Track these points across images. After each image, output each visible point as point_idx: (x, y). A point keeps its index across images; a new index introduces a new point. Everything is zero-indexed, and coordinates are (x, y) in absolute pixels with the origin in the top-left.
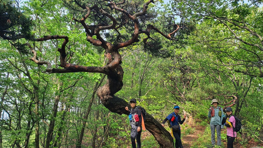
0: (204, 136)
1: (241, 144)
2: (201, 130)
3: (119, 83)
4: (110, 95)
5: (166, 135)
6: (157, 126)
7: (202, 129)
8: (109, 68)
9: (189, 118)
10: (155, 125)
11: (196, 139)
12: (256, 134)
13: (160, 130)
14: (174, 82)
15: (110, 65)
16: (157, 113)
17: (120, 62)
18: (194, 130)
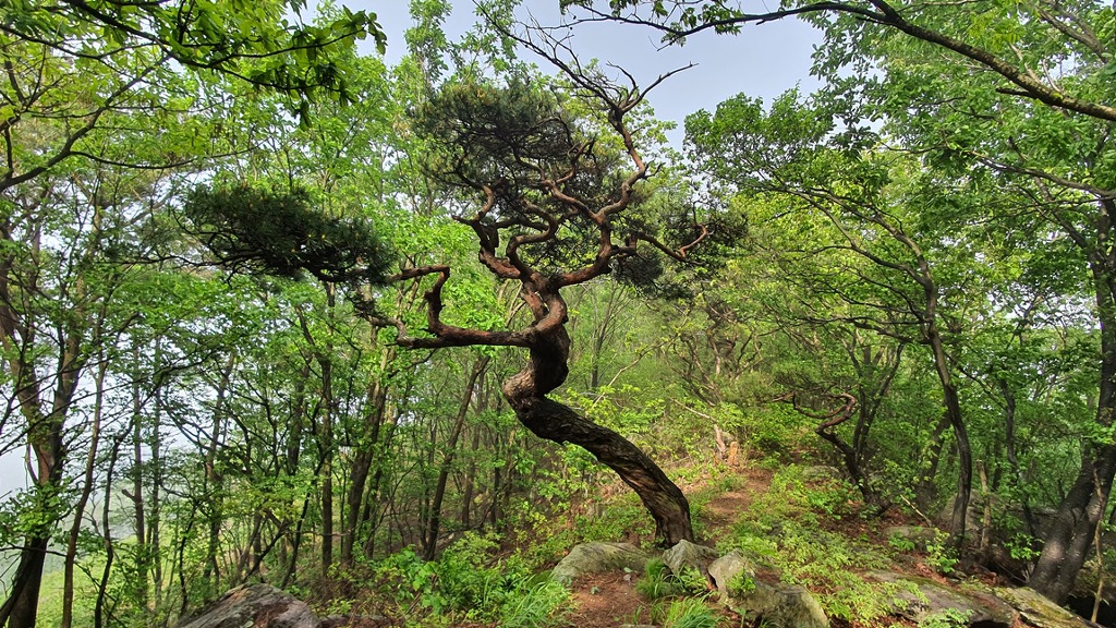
0: (768, 497)
1: (863, 519)
2: (762, 479)
3: (560, 368)
4: (536, 396)
5: (669, 494)
6: (651, 473)
7: (764, 478)
8: (538, 334)
9: (729, 446)
10: (645, 469)
11: (744, 504)
12: (908, 494)
13: (656, 480)
14: (690, 346)
15: (540, 327)
16: (641, 433)
17: (565, 319)
18: (741, 479)
